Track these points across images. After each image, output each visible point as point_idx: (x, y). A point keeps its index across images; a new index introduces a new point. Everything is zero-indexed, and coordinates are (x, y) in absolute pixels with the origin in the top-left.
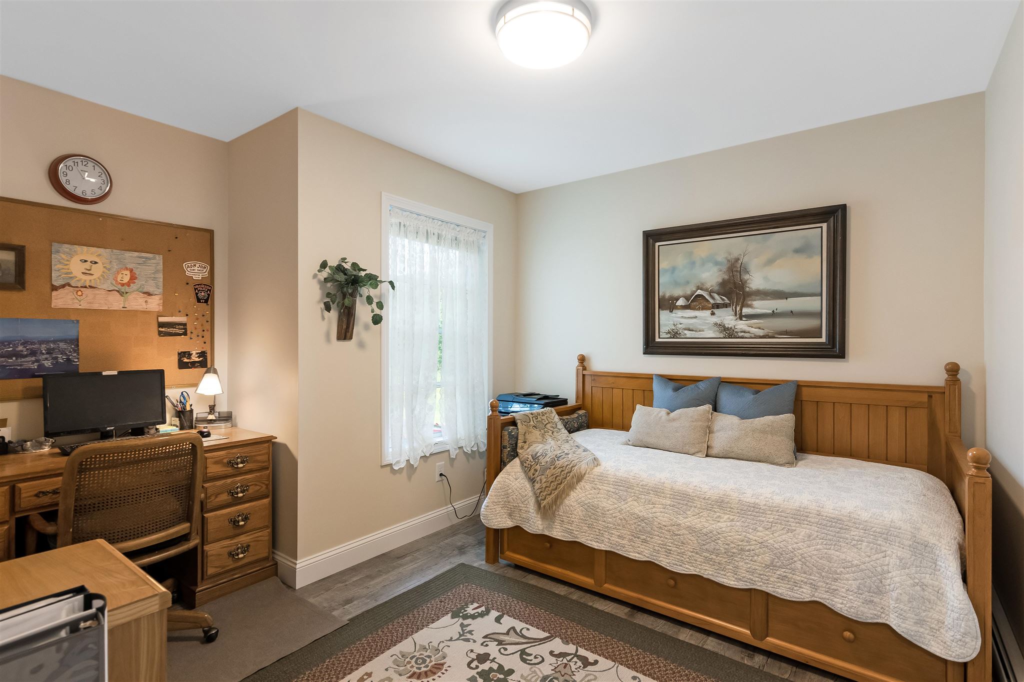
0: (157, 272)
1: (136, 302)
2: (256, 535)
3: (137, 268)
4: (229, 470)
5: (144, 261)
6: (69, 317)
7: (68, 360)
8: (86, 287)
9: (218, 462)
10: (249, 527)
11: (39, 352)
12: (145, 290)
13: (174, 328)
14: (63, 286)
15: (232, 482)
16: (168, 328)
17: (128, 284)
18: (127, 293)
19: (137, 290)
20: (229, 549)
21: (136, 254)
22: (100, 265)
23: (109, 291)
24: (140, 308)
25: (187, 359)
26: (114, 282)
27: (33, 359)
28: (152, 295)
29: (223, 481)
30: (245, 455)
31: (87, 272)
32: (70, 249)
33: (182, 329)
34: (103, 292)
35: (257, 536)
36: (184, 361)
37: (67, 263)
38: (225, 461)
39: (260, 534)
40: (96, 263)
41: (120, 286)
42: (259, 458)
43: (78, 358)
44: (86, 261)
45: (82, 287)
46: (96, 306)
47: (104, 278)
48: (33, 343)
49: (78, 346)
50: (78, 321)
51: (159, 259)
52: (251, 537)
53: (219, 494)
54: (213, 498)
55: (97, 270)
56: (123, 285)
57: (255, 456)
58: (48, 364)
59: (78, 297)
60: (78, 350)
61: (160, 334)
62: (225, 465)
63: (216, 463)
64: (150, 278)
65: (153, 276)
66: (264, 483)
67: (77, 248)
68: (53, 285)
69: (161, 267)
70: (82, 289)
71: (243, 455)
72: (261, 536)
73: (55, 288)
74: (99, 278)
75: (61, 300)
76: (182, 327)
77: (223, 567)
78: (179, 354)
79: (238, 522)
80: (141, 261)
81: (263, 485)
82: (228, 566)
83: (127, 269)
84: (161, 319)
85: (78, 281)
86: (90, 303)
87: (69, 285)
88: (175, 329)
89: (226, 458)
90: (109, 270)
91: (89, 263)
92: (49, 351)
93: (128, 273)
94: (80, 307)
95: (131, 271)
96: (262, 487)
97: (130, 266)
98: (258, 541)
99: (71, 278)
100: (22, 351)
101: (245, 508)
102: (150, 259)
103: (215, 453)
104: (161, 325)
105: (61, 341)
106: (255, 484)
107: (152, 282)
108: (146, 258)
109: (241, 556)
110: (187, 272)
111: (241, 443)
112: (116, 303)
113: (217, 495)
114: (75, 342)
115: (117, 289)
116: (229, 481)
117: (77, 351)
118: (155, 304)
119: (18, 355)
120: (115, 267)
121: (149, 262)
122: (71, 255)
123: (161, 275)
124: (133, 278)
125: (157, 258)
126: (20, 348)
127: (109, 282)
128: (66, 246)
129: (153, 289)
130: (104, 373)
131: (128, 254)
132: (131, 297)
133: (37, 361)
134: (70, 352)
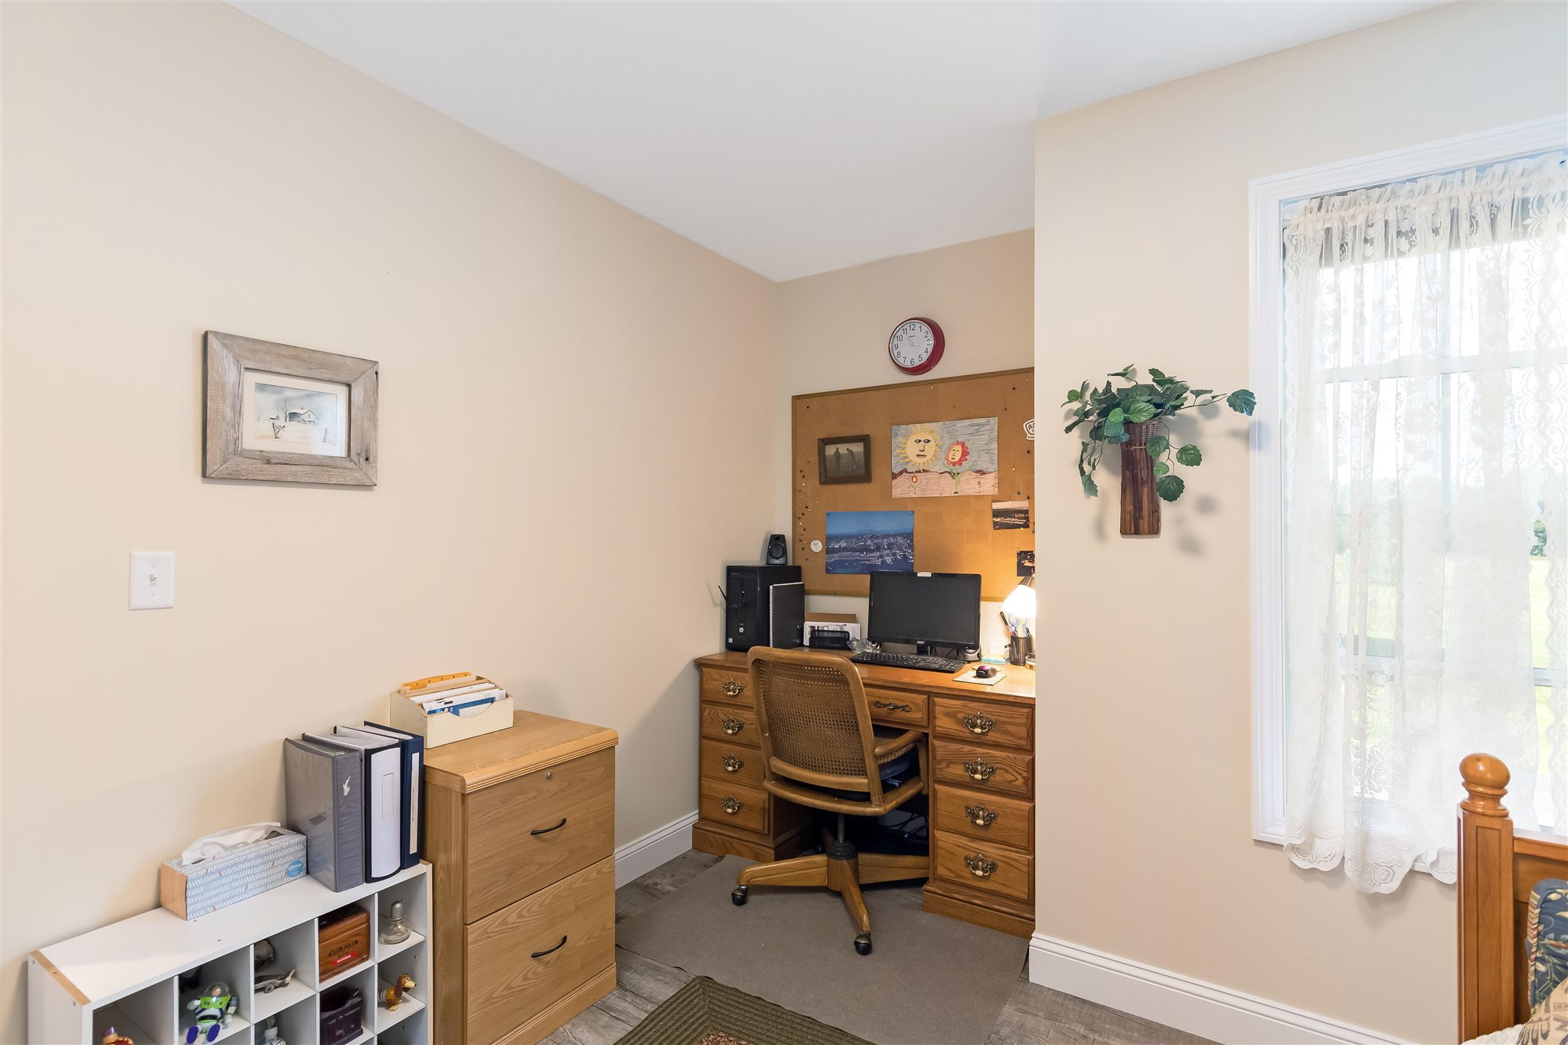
0: (990, 441)
1: (969, 485)
2: (1007, 854)
3: (969, 440)
4: (964, 732)
5: (976, 430)
6: (906, 509)
7: (905, 556)
8: (920, 472)
9: (950, 715)
10: (991, 833)
11: (882, 547)
12: (978, 468)
13: (1012, 517)
14: (901, 473)
15: (971, 753)
16: (1005, 518)
17: (960, 463)
18: (958, 474)
19: (970, 469)
20: (967, 853)
21: (968, 422)
22: (932, 443)
23: (941, 473)
24: (972, 492)
25: (1030, 562)
26: (945, 462)
27: (878, 554)
28: (986, 473)
29: (959, 746)
30: (989, 716)
31: (922, 453)
32: (907, 430)
33: (1022, 518)
34: (936, 476)
35: (1010, 856)
36: (1025, 565)
37: (904, 446)
38: (960, 716)
39: (1014, 855)
40: (929, 441)
41: (951, 466)
42: (1011, 728)
43: (912, 555)
44: (920, 441)
45: (916, 472)
46: (928, 494)
47: (936, 458)
48: (878, 538)
49: (912, 540)
50: (913, 512)
51: (994, 422)
52: (1000, 852)
53: (952, 763)
54: (944, 765)
55: (930, 450)
56: (954, 464)
57: (1004, 723)
58: (889, 560)
59: (913, 484)
60: (913, 545)
61: (997, 526)
62: (960, 722)
63: (947, 715)
64: (984, 450)
65: (986, 447)
66: (1020, 774)
67: (912, 427)
68: (893, 473)
69: (995, 434)
70: (917, 475)
71: (985, 715)
72: (1015, 860)
73: (894, 476)
74: (931, 459)
75: (901, 489)
76: (1023, 515)
77: (959, 876)
78: (1020, 554)
79: (978, 817)
80: (973, 430)
81: (1019, 777)
82: (964, 878)
83: (958, 443)
84: (997, 506)
85: (913, 465)
86: (924, 490)
87: (905, 471)
88: (1013, 519)
89: (961, 712)
90: (941, 447)
91: (922, 442)
92: (890, 546)
93: (959, 448)
94: (914, 496)
95: (963, 444)
96: (1017, 779)
97: (961, 439)
98: (1010, 865)
99: (907, 462)
100: (870, 546)
101: (989, 801)
102: (983, 425)
103: (948, 700)
104: (997, 513)
105: (899, 535)
106: (1005, 769)
107: (985, 457)
108: (979, 425)
109: (980, 873)
110: (1029, 435)
111: (983, 696)
112: (946, 488)
113: (949, 763)
114: (909, 536)
115: (949, 470)
116: (967, 748)
117: (911, 547)
118: (988, 485)
119: (867, 550)
120: (947, 442)
121: (982, 429)
122: (907, 436)
123: (995, 445)
124: (965, 453)
125: (992, 422)
126: (869, 542)
127: (941, 462)
128: (903, 427)
129: (987, 466)
130: (919, 575)
131: (960, 424)
132: (962, 478)
133: (881, 557)
134: (906, 548)
